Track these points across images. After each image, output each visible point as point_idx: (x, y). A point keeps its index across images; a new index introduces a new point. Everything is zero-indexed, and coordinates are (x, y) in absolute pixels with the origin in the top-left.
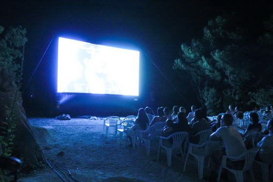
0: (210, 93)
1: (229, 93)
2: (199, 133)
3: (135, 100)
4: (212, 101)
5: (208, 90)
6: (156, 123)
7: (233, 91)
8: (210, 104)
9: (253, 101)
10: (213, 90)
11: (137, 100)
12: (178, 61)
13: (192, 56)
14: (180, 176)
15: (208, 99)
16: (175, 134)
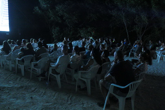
0: (56, 30)
1: (67, 30)
2: (40, 55)
3: (7, 34)
4: (57, 34)
5: (55, 28)
6: (17, 50)
7: (69, 28)
8: (56, 36)
9: (79, 34)
10: (58, 28)
11: (8, 34)
12: (37, 8)
13: (45, 6)
14: (28, 81)
15: (55, 33)
16: (25, 56)
